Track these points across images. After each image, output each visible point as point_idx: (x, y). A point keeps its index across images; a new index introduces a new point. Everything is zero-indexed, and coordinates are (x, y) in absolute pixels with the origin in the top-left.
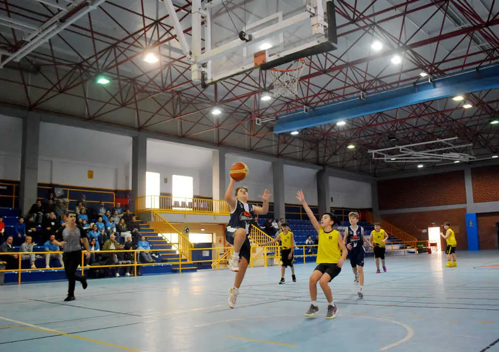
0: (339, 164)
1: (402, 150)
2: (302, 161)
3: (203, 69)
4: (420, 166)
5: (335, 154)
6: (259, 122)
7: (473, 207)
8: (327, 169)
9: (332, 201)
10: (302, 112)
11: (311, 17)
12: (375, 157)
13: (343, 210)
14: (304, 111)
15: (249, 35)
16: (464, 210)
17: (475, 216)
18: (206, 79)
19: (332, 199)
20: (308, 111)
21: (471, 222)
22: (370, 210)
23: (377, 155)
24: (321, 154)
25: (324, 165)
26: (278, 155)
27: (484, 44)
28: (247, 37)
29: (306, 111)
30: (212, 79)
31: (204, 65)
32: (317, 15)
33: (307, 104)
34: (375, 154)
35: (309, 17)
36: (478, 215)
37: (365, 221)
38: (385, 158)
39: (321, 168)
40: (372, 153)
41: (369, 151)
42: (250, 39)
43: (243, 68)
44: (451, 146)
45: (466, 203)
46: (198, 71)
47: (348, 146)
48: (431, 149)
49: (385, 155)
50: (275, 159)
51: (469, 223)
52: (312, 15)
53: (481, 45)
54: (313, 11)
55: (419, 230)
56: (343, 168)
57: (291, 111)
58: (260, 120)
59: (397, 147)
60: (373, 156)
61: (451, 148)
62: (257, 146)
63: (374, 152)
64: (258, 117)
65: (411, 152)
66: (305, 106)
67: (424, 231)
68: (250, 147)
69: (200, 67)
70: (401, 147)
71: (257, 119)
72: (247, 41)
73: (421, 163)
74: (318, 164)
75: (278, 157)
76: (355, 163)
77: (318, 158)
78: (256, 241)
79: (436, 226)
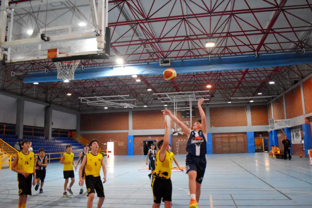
0: (59, 103)
1: (98, 99)
2: (36, 99)
3: (5, 52)
4: (106, 108)
5: (58, 97)
6: (13, 74)
7: (132, 132)
8: (52, 105)
9: (53, 124)
10: (44, 72)
11: (97, 35)
12: (82, 101)
13: (59, 130)
14: (45, 72)
15: (47, 37)
16: (127, 133)
17: (133, 137)
18: (6, 59)
19: (53, 123)
20: (47, 72)
21: (130, 140)
22: (75, 131)
23: (83, 100)
24: (49, 96)
25: (50, 102)
26: (22, 95)
27: (148, 49)
28: (46, 38)
29: (47, 71)
30: (11, 61)
31: (6, 50)
32: (102, 36)
33: (47, 68)
34: (83, 99)
35: (95, 35)
36: (134, 136)
37: (72, 137)
38: (88, 103)
39: (48, 104)
40: (81, 99)
41: (79, 98)
42: (48, 40)
43: (38, 58)
44: (124, 99)
45: (128, 130)
46: (1, 53)
47: (67, 94)
48: (113, 100)
49: (88, 101)
50: (20, 97)
51: (129, 140)
52: (97, 34)
53: (147, 49)
54: (99, 32)
55: (102, 143)
56: (61, 105)
57: (35, 70)
58: (14, 73)
59: (95, 97)
60: (81, 101)
61: (124, 100)
62: (8, 88)
63: (82, 98)
64: (13, 71)
65: (103, 101)
66: (46, 69)
67: (105, 144)
68: (3, 88)
69: (3, 51)
70: (97, 97)
71: (12, 72)
72: (45, 41)
73: (106, 107)
74: (46, 102)
75: (21, 96)
76: (69, 103)
77: (47, 98)
78: (3, 150)
79: (112, 141)
